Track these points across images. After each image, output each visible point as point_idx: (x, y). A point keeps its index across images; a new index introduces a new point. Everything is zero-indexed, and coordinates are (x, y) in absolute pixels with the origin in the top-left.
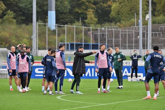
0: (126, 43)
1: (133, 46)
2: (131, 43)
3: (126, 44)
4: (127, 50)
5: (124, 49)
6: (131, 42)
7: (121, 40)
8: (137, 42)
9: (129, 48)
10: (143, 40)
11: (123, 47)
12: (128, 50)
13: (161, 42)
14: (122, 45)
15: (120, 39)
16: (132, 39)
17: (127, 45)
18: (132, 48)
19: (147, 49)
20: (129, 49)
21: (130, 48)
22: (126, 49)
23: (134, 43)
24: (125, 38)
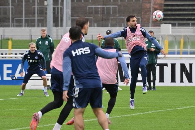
0: (22, 14)
1: (35, 19)
2: (31, 15)
3: (22, 17)
4: (24, 28)
5: (17, 26)
6: (30, 13)
7: (12, 8)
8: (43, 12)
9: (26, 24)
10: (54, 9)
11: (16, 22)
12: (26, 28)
13: (90, 13)
14: (13, 19)
15: (10, 7)
16: (33, 7)
17: (24, 18)
18: (33, 24)
19: (62, 26)
20: (28, 26)
21: (30, 23)
22: (21, 26)
23: (36, 15)
24: (18, 5)
